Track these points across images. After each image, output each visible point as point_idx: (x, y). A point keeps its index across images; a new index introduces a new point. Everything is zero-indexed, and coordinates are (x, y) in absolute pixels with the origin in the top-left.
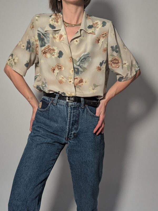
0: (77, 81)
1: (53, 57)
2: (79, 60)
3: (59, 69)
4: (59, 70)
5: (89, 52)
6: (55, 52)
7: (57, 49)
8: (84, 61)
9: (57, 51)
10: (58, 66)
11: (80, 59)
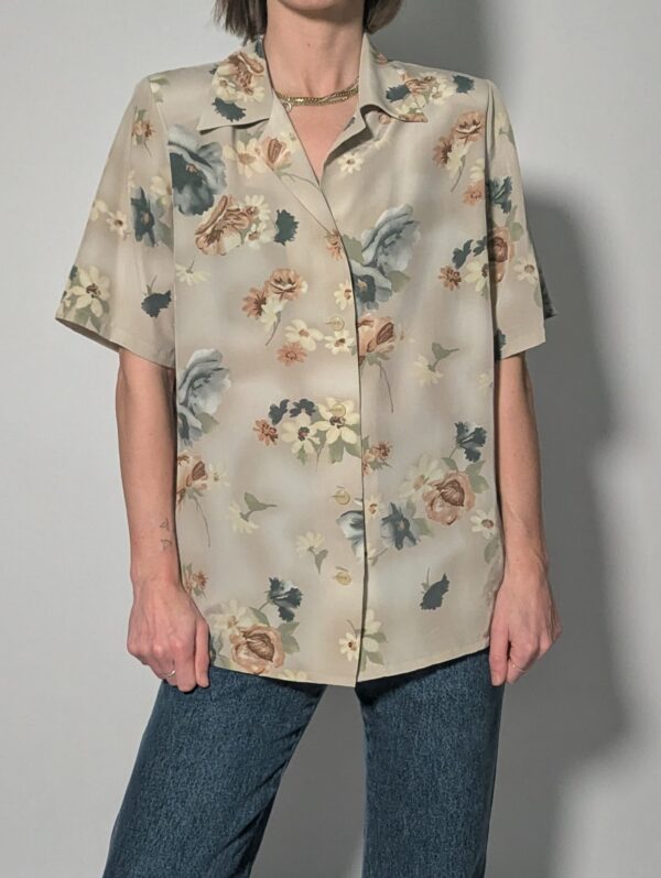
0: (368, 332)
1: (253, 244)
2: (373, 240)
3: (282, 293)
4: (285, 301)
5: (411, 204)
6: (258, 222)
7: (266, 205)
8: (393, 242)
9: (266, 215)
10: (279, 281)
11: (375, 234)
